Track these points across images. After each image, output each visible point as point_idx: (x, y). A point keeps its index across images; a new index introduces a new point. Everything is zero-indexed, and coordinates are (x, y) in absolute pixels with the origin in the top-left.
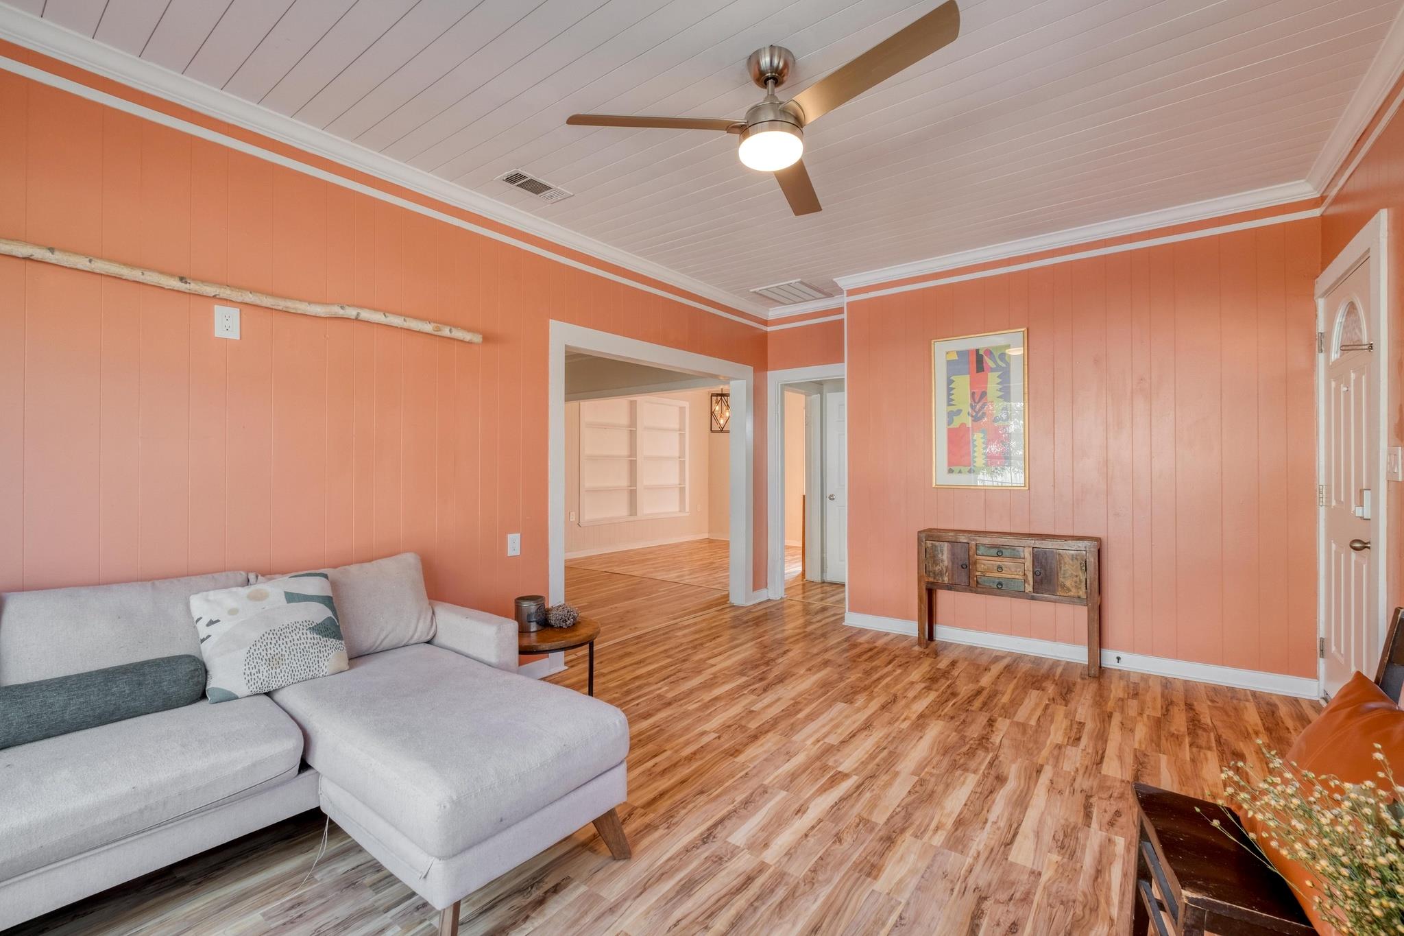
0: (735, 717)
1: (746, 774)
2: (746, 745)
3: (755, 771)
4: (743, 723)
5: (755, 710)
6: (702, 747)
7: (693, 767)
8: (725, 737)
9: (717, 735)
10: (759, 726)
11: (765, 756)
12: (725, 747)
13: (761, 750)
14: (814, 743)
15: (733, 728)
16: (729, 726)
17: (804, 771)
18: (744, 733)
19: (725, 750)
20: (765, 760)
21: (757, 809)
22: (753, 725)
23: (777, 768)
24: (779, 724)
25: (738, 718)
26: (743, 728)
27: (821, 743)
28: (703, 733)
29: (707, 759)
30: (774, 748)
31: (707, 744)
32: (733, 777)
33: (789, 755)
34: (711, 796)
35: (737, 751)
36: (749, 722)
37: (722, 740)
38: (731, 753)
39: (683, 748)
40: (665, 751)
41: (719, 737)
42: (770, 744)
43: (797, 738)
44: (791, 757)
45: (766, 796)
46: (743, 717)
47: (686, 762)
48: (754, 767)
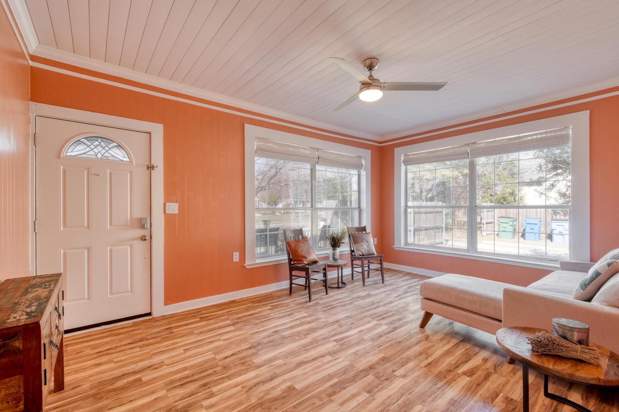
0: (382, 388)
1: (379, 347)
2: (377, 363)
3: (375, 348)
4: (377, 381)
5: (366, 394)
6: (403, 366)
7: (406, 354)
8: (389, 371)
9: (395, 373)
10: (366, 376)
11: (369, 355)
12: (390, 364)
13: (370, 359)
14: (339, 358)
15: (384, 378)
16: (387, 379)
17: (352, 345)
18: (377, 373)
19: (390, 362)
20: (368, 353)
21: (377, 334)
22: (370, 378)
23: (364, 348)
24: (353, 375)
25: (380, 387)
26: (378, 377)
27: (334, 358)
28: (404, 376)
29: (400, 358)
30: (362, 359)
31: (400, 368)
32: (386, 347)
33: (355, 354)
34: (395, 340)
35: (383, 360)
36: (373, 381)
37: (391, 369)
38: (386, 360)
39: (415, 367)
40: (425, 367)
41: (393, 371)
42: (364, 362)
43: (347, 363)
44: (355, 352)
45: (372, 338)
46: (377, 387)
47: (410, 358)
48: (375, 350)
